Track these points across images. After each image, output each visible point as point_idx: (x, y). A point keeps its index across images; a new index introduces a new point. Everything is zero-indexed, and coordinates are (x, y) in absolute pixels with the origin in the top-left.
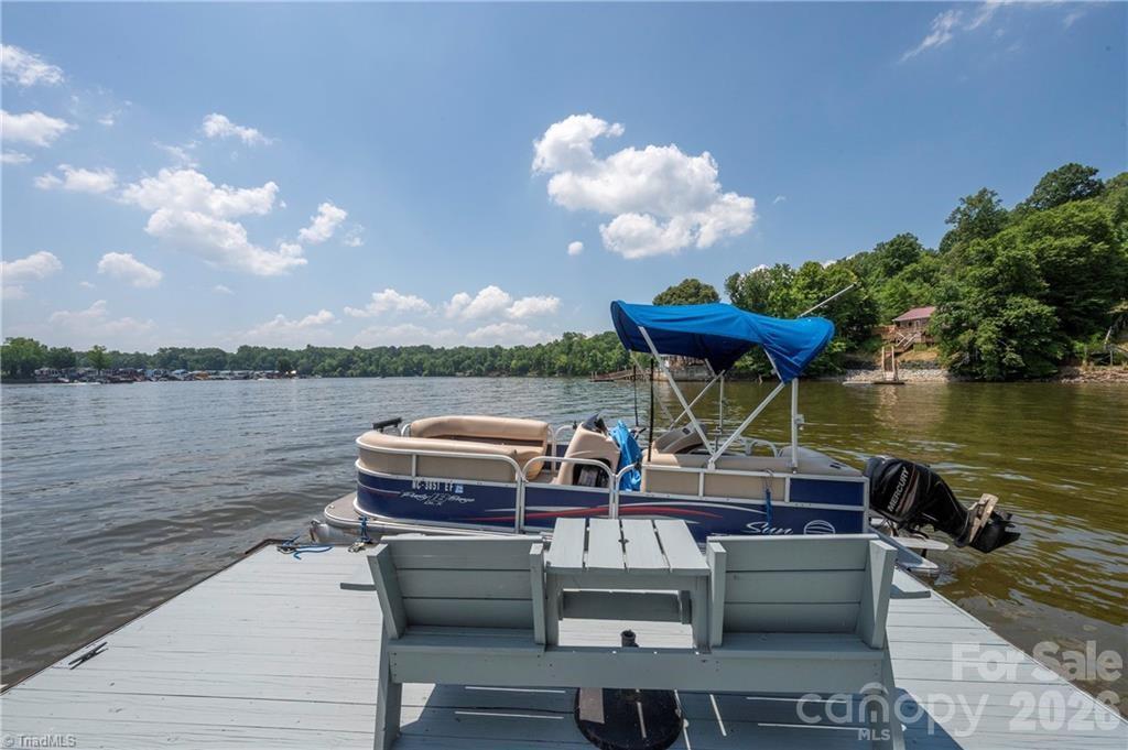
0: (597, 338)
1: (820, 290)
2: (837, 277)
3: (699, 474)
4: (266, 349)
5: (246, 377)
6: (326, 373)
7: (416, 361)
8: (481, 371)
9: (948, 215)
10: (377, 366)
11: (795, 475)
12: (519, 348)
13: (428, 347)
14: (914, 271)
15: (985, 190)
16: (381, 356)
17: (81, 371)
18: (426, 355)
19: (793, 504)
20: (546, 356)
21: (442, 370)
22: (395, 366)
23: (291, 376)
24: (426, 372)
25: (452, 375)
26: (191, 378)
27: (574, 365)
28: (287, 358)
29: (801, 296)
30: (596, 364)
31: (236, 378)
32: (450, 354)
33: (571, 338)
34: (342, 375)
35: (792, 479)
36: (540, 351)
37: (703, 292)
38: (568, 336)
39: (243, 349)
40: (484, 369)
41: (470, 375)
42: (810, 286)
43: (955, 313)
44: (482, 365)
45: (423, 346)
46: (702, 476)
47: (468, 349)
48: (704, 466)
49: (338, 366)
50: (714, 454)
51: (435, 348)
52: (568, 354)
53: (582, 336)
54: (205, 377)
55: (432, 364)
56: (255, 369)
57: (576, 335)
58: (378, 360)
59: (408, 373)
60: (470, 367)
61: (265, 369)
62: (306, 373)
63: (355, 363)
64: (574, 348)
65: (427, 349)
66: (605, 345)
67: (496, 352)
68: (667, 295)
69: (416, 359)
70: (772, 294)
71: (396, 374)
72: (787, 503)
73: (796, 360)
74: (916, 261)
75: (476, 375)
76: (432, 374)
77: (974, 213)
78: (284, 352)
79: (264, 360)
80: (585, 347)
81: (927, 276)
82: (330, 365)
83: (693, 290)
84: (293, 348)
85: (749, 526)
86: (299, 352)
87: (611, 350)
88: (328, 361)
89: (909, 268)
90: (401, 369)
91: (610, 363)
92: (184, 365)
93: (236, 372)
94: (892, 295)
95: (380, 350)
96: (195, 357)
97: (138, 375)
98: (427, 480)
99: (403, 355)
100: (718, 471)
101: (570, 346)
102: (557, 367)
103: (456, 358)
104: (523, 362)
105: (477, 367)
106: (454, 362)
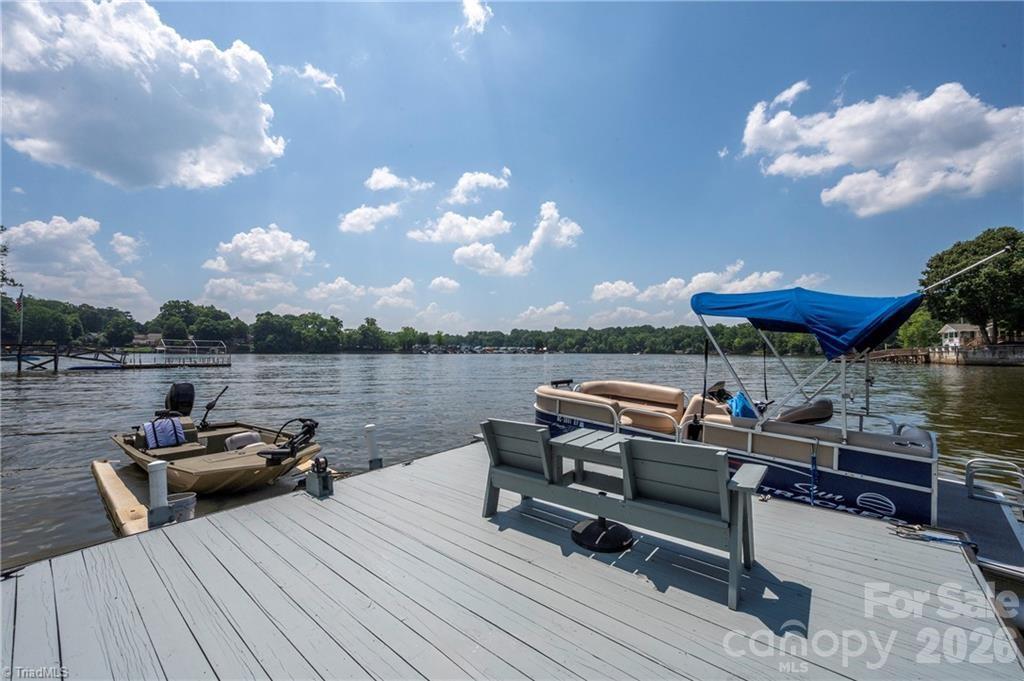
3: (747, 433)
4: (527, 331)
5: (515, 352)
6: (567, 350)
7: (638, 340)
10: (606, 345)
11: (844, 446)
13: (650, 326)
16: (609, 335)
17: (432, 346)
18: (648, 334)
19: (843, 473)
21: (662, 347)
22: (620, 344)
23: (543, 352)
24: (646, 350)
26: (484, 352)
28: (540, 338)
31: (509, 353)
32: (670, 333)
34: (579, 351)
35: (840, 449)
39: (514, 331)
41: (690, 353)
45: (645, 326)
46: (750, 436)
47: (688, 328)
48: (752, 428)
49: (576, 344)
50: (760, 418)
51: (656, 328)
54: (491, 351)
55: (653, 342)
56: (521, 346)
58: (606, 339)
59: (631, 350)
60: (689, 345)
61: (526, 346)
62: (553, 349)
63: (589, 341)
65: (648, 329)
68: (951, 253)
69: (638, 337)
71: (622, 351)
72: (835, 470)
73: (842, 339)
75: (696, 353)
76: (653, 351)
78: (539, 333)
79: (526, 339)
82: (570, 343)
84: (545, 330)
85: (797, 485)
86: (549, 333)
88: (569, 340)
90: (625, 346)
92: (481, 343)
93: (509, 348)
95: (609, 331)
96: (487, 338)
97: (457, 349)
98: (565, 416)
99: (628, 335)
100: (765, 433)
102: (790, 345)
103: (676, 336)
104: (747, 340)
105: (697, 345)
106: (674, 341)
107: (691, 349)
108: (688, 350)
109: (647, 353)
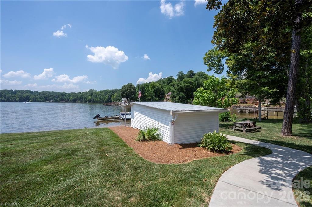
0: (101, 92)
1: (154, 88)
2: (157, 86)
7: (25, 96)
8: (57, 100)
9: (177, 75)
12: (72, 93)
14: (172, 84)
15: (182, 71)
20: (84, 96)
21: (39, 100)
22: (14, 98)
25: (43, 101)
27: (94, 100)
29: (151, 89)
30: (101, 99)
33: (92, 91)
36: (81, 95)
37: (132, 87)
38: (91, 90)
40: (58, 100)
41: (52, 102)
42: (153, 87)
43: (173, 95)
44: (58, 98)
52: (91, 96)
53: (96, 91)
55: (34, 97)
57: (94, 90)
59: (21, 100)
60: (52, 99)
64: (93, 94)
66: (104, 94)
67: (63, 94)
70: (146, 88)
74: (172, 82)
77: (180, 75)
80: (97, 94)
81: (173, 85)
83: (130, 86)
87: (105, 95)
89: (171, 83)
91: (105, 99)
94: (168, 89)
101: (92, 94)
102: (87, 100)
103: (46, 96)
104: (74, 98)
105: (55, 99)
106: (45, 97)
107: (53, 100)
108: (51, 101)
109: (31, 102)
